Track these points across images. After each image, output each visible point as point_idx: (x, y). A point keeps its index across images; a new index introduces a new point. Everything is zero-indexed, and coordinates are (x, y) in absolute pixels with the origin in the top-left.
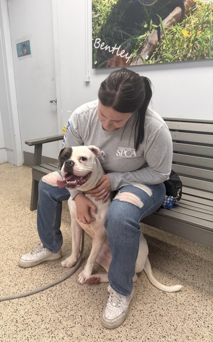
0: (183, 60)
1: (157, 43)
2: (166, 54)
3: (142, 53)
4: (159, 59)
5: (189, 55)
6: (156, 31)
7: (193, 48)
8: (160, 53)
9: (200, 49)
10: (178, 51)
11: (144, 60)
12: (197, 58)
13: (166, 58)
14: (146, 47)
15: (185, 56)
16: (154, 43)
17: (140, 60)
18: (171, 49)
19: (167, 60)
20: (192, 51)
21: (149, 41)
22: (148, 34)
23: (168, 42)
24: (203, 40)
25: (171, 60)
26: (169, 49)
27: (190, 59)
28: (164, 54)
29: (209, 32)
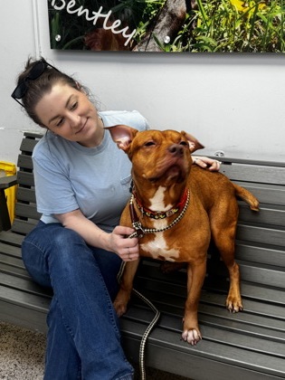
0: (235, 51)
1: (184, 15)
2: (203, 38)
3: (156, 31)
4: (189, 45)
5: (246, 43)
7: (253, 32)
8: (191, 34)
9: (265, 35)
10: (225, 35)
11: (162, 43)
12: (259, 50)
13: (204, 44)
14: (164, 20)
16: (180, 14)
18: (212, 30)
19: (206, 47)
20: (251, 36)
24: (270, 20)
26: (209, 28)
28: (199, 37)
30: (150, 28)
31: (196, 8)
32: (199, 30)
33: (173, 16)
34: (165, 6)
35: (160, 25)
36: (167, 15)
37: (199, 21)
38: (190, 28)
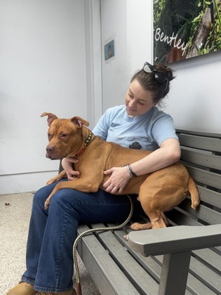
1: (210, 25)
3: (197, 40)
4: (213, 46)
6: (210, 9)
8: (214, 38)
11: (199, 49)
14: (200, 32)
16: (208, 25)
17: (195, 50)
21: (203, 23)
22: (202, 14)
28: (218, 39)
30: (194, 40)
31: (216, 18)
32: (218, 33)
33: (205, 27)
34: (201, 22)
35: (199, 36)
36: (202, 28)
37: (218, 27)
38: (213, 34)
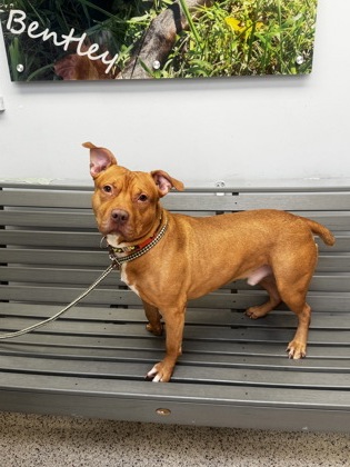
0: (233, 74)
1: (174, 37)
2: (198, 61)
3: (142, 56)
4: (182, 70)
5: (244, 66)
6: (171, 12)
7: (251, 54)
8: (184, 58)
9: (264, 57)
10: (222, 57)
11: (150, 69)
12: (259, 73)
13: (199, 68)
14: (151, 43)
15: (236, 68)
16: (169, 36)
17: (138, 69)
18: (207, 52)
19: (201, 72)
20: (250, 58)
21: (157, 31)
22: (152, 15)
23: (200, 38)
24: (268, 40)
25: (208, 72)
26: (203, 50)
27: (246, 73)
28: (193, 61)
29: (277, 26)
30: (135, 52)
31: (188, 29)
32: (192, 53)
33: (161, 38)
34: (151, 27)
35: (147, 48)
36: (154, 37)
37: (192, 43)
38: (182, 50)
